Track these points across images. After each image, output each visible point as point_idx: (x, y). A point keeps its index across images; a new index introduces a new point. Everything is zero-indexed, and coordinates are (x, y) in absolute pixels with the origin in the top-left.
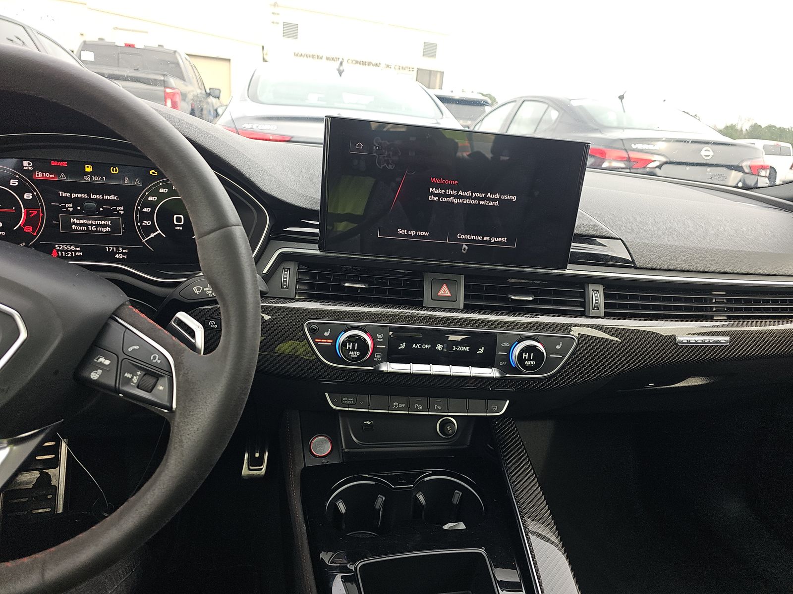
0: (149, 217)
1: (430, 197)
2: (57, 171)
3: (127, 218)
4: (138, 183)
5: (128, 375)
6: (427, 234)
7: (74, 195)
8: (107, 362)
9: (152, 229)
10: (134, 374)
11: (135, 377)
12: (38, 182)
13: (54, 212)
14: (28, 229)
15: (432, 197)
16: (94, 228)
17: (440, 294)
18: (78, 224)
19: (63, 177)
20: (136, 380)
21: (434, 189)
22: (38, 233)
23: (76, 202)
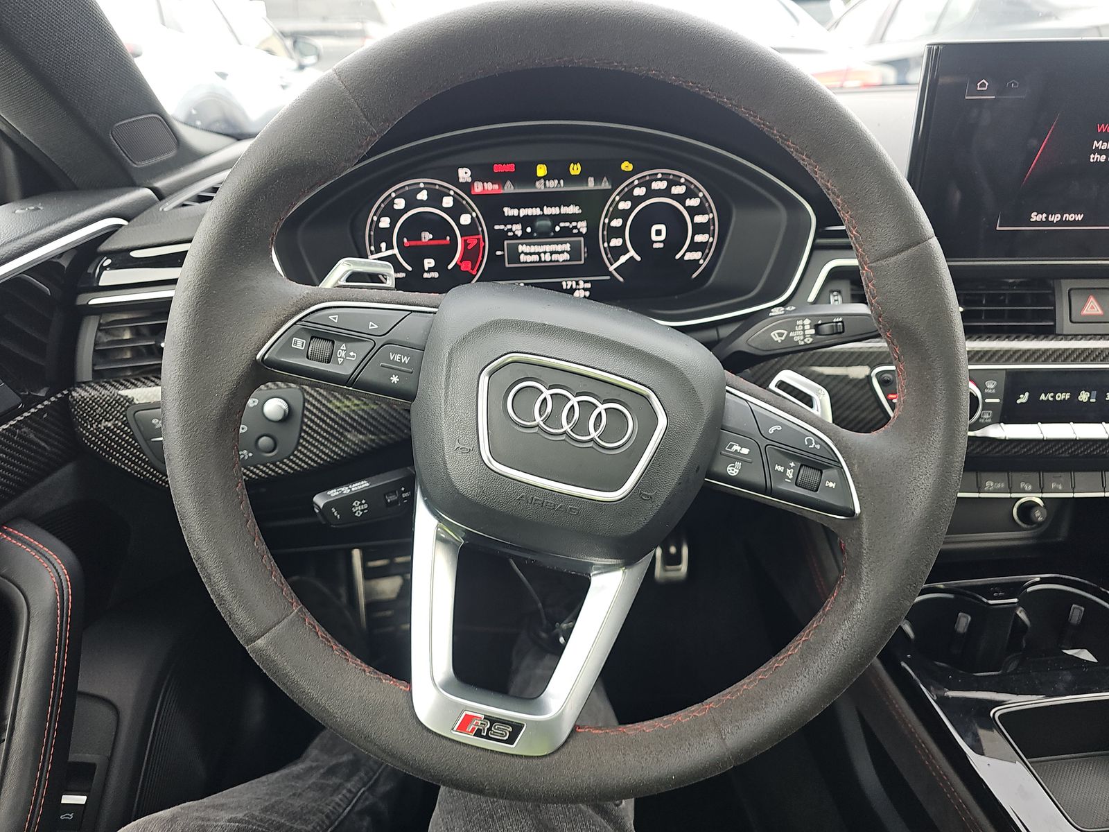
0: (619, 232)
1: (1092, 156)
2: (500, 179)
3: (591, 237)
4: (605, 185)
5: (779, 468)
6: (1080, 217)
7: (523, 212)
8: (745, 451)
9: (623, 250)
10: (787, 467)
11: (788, 471)
12: (478, 199)
13: (498, 239)
14: (467, 266)
15: (1097, 156)
16: (547, 257)
17: (1085, 312)
18: (529, 253)
19: (509, 188)
20: (791, 474)
21: (1101, 142)
22: (478, 271)
23: (526, 221)
